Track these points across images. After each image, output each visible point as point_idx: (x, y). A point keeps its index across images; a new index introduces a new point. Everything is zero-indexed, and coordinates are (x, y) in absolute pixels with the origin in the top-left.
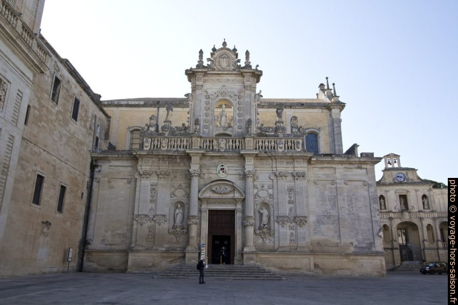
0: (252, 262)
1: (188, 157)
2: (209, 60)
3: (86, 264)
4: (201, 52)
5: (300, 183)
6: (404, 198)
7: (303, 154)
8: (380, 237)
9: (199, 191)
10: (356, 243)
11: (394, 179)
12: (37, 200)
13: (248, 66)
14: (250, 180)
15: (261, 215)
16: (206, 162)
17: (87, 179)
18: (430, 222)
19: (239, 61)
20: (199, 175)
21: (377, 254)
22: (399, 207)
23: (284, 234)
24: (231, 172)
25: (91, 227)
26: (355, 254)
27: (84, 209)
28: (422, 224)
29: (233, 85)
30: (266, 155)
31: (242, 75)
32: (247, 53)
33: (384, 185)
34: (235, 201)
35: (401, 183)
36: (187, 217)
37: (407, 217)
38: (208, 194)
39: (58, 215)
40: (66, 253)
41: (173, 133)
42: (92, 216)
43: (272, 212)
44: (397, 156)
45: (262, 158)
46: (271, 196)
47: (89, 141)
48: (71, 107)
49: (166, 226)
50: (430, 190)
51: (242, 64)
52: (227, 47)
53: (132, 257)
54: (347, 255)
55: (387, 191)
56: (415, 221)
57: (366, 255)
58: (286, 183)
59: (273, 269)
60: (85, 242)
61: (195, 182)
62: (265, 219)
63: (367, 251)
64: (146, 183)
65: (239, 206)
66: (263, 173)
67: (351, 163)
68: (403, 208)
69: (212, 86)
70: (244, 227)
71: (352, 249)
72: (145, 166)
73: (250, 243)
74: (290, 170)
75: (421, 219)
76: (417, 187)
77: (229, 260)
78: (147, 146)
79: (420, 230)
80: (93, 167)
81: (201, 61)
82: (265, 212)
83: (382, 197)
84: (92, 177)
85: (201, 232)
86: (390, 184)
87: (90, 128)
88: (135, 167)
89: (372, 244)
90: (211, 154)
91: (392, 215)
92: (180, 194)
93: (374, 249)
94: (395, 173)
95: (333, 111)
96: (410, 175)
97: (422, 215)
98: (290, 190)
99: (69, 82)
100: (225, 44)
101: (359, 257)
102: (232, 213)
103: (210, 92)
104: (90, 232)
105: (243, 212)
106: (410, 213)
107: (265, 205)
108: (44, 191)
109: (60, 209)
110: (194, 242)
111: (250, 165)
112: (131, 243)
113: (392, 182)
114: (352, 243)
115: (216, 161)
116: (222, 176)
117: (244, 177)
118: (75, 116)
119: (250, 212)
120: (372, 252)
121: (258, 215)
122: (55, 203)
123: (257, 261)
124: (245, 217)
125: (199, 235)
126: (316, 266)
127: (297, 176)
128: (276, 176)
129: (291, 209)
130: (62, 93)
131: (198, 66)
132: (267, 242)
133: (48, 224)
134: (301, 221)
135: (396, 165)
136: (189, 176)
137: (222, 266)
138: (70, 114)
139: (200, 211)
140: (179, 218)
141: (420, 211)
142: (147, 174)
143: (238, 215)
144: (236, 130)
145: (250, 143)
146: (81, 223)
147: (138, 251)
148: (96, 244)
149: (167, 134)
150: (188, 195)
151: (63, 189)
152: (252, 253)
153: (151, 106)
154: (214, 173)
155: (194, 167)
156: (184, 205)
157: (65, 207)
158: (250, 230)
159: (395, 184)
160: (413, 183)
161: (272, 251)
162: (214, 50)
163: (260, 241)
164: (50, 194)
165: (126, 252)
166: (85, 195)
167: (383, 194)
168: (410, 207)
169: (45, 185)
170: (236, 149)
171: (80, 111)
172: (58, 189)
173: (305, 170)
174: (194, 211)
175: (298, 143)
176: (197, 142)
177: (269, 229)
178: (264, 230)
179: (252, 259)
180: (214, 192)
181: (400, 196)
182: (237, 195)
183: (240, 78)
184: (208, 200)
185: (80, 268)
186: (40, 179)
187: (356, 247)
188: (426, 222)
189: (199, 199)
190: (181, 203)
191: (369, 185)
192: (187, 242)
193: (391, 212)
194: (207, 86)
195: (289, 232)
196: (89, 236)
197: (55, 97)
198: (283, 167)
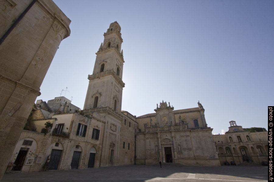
0: (177, 162)
1: (157, 133)
2: (159, 106)
3: (136, 162)
4: (157, 104)
5: (189, 138)
6: (239, 137)
7: (188, 130)
8: (217, 154)
9: (161, 142)
10: (209, 156)
11: (234, 130)
12: (124, 148)
13: (170, 106)
14: (174, 138)
15: (178, 148)
16: (162, 134)
17: (134, 140)
18: (252, 146)
19: (167, 105)
20: (160, 138)
21: (217, 159)
22: (238, 140)
23: (186, 153)
24: (169, 136)
25: (136, 152)
26: (210, 159)
27: (134, 148)
28: (249, 147)
29: (166, 112)
30: (177, 131)
31: (168, 109)
32: (169, 103)
33: (230, 133)
34: (170, 144)
35: (237, 132)
36: (158, 149)
37: (242, 144)
38: (163, 143)
39: (129, 150)
40: (131, 160)
41: (153, 127)
42: (136, 149)
43: (181, 147)
44: (235, 122)
45: (177, 132)
46: (181, 142)
47: (134, 131)
48: (129, 124)
49: (153, 152)
50: (249, 133)
51: (168, 106)
52: (164, 102)
53: (146, 161)
54: (207, 160)
55: (231, 135)
56: (246, 146)
57: (213, 159)
58: (184, 139)
59: (184, 164)
60: (135, 157)
61: (159, 140)
62: (180, 149)
63: (213, 158)
64: (148, 141)
65: (172, 146)
66: (178, 136)
67: (204, 131)
68: (240, 140)
69: (161, 113)
70: (174, 152)
71: (208, 158)
72: (147, 136)
73: (176, 156)
74: (185, 134)
75: (248, 145)
76: (244, 133)
77: (171, 161)
78: (147, 131)
79: (248, 149)
80: (135, 137)
81: (157, 107)
82: (180, 147)
83: (230, 137)
84: (135, 140)
85: (163, 153)
86: (232, 132)
87: (134, 128)
88: (145, 136)
89: (214, 156)
90: (162, 132)
91: (235, 144)
92: (156, 143)
93: (215, 158)
94: (233, 128)
95: (201, 112)
96: (240, 129)
97: (248, 143)
98: (186, 140)
99: (128, 119)
100: (163, 101)
101: (211, 160)
102: (170, 148)
103: (161, 115)
104: (136, 154)
105: (173, 147)
106: (243, 143)
107: (179, 145)
108: (125, 145)
109: (129, 149)
110: (161, 156)
111: (173, 134)
112: (146, 157)
113: (233, 131)
114: (208, 156)
115: (164, 133)
116: (167, 137)
117: (172, 137)
118: (130, 126)
119: (175, 147)
120: (215, 159)
121: (177, 148)
122: (127, 148)
123: (179, 162)
124: (174, 149)
125: (162, 154)
126: (197, 163)
127: (187, 136)
128: (181, 136)
129: (187, 146)
130: (126, 122)
131: (157, 108)
132: (181, 156)
133: (126, 153)
134: (190, 149)
135: (235, 125)
136: (158, 138)
137: (170, 163)
138: (129, 126)
139: (162, 147)
140: (157, 149)
141: (247, 142)
142: (148, 138)
143: (172, 148)
144: (169, 124)
145: (172, 128)
146: (134, 152)
147: (147, 159)
148: (138, 157)
149: (151, 127)
150: (158, 143)
151: (129, 144)
152: (177, 159)
153: (148, 117)
154: (164, 137)
155: (159, 136)
156: (157, 146)
157: (130, 148)
158: (176, 153)
159: (234, 132)
160: (241, 131)
161: (182, 159)
162: (160, 103)
163: (179, 156)
164: (126, 146)
165: (145, 159)
166: (134, 145)
167: (231, 136)
168: (242, 141)
169: (125, 144)
170: (169, 130)
171: (131, 125)
172: (128, 144)
173: (189, 134)
174: (160, 148)
175: (186, 127)
176: (159, 129)
177: (181, 152)
178: (180, 152)
179: (177, 161)
180: (165, 142)
181: (238, 137)
182: (171, 143)
183: (168, 110)
184: (164, 145)
185: (135, 164)
186: (124, 142)
187: (209, 157)
188: (250, 146)
189: (161, 144)
190: (157, 145)
191: (211, 137)
192: (160, 156)
193: (235, 143)
194: (160, 113)
195: (187, 153)
196: (136, 155)
197: (125, 124)
198: (183, 134)
